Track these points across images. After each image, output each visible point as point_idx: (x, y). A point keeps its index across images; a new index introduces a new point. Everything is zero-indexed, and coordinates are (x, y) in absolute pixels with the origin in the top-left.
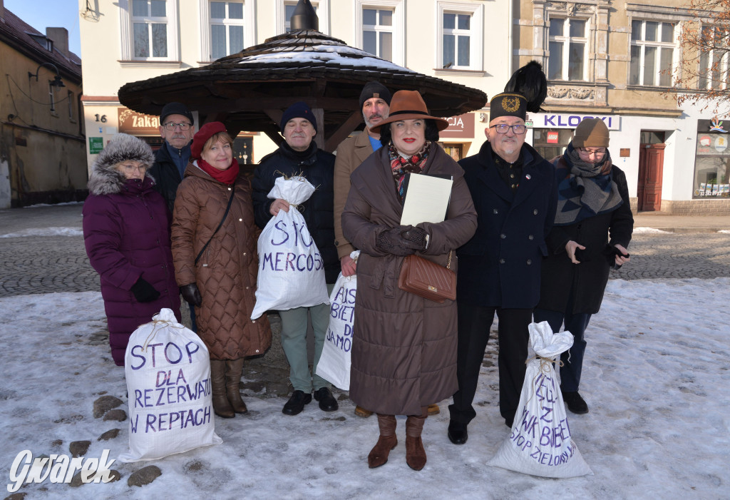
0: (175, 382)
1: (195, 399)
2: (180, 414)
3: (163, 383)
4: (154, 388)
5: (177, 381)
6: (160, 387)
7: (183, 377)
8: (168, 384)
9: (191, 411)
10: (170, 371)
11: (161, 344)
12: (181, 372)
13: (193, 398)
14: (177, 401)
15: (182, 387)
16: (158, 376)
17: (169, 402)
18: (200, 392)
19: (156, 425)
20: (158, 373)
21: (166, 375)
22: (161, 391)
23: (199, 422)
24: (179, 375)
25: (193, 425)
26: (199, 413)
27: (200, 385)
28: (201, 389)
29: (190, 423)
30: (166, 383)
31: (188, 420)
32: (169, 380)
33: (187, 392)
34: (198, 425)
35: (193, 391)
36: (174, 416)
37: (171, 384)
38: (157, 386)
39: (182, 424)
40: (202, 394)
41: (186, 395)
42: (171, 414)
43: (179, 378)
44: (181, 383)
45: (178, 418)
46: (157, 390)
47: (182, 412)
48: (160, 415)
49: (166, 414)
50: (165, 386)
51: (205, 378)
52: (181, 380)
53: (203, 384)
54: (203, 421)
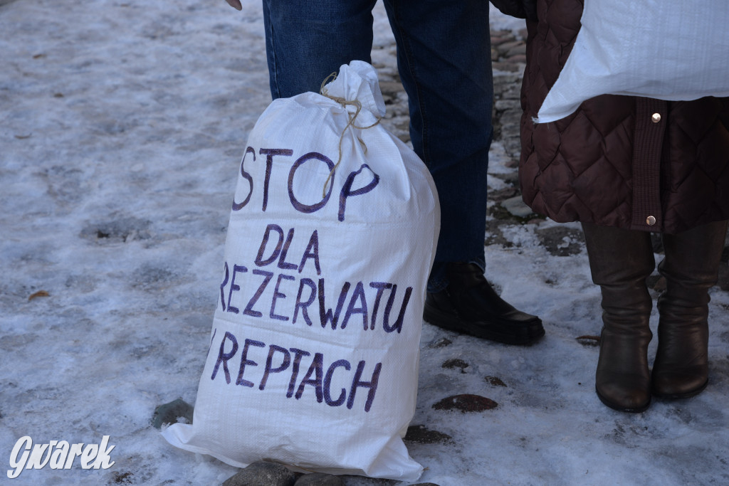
0: (298, 263)
1: (334, 326)
2: (293, 355)
3: (272, 259)
4: (252, 266)
5: (303, 263)
6: (261, 268)
7: (316, 256)
8: (282, 265)
9: (319, 358)
10: (292, 231)
11: (288, 152)
12: (314, 239)
13: (329, 324)
14: (291, 317)
15: (309, 281)
16: (266, 237)
17: (272, 315)
18: (351, 310)
19: (234, 364)
20: (269, 228)
21: (281, 239)
22: (263, 278)
23: (335, 396)
24: (309, 247)
25: (320, 400)
26: (339, 371)
27: (360, 290)
28: (358, 304)
29: (310, 390)
30: (277, 260)
31: (306, 380)
32: (284, 254)
33: (317, 301)
34: (332, 404)
35: (331, 304)
36: (278, 358)
37: (289, 266)
38: (258, 261)
39: (291, 387)
40: (357, 319)
41: (314, 310)
42: (274, 348)
43: (307, 255)
44: (309, 271)
45: (285, 365)
46: (256, 272)
47: (300, 354)
48: (248, 342)
49: (262, 345)
50: (273, 267)
51: (384, 278)
52: (311, 261)
53: (371, 294)
54: (347, 399)
